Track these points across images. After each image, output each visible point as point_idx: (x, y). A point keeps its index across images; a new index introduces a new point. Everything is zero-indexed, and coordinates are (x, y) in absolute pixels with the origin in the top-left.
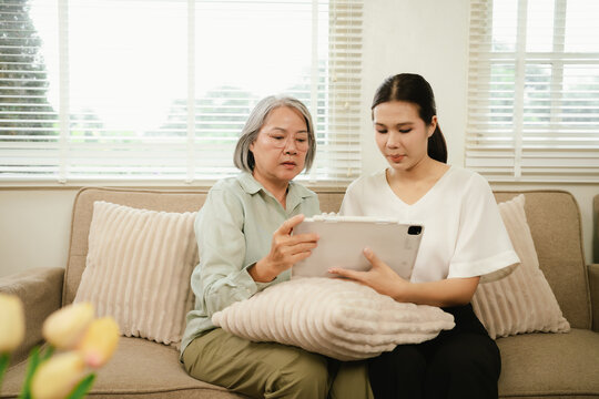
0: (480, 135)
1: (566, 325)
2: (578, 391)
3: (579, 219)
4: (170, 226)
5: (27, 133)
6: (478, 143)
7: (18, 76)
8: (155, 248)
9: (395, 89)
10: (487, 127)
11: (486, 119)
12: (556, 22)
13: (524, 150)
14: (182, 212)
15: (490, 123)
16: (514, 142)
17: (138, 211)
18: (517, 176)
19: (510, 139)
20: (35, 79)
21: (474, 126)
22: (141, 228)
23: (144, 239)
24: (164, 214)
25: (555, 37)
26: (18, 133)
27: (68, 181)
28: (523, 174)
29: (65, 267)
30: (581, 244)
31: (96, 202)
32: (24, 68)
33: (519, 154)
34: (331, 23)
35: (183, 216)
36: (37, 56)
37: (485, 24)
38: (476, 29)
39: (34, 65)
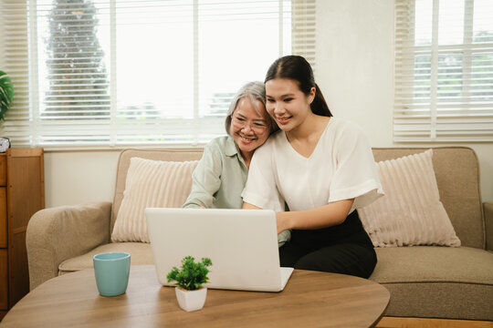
0: (406, 108)
1: (458, 241)
2: (444, 280)
3: (478, 167)
4: (174, 170)
5: (94, 114)
6: (404, 113)
7: (88, 77)
8: (163, 185)
9: (279, 69)
10: (412, 101)
11: (412, 96)
12: (466, 21)
13: (438, 118)
14: (183, 161)
15: (415, 98)
16: (430, 112)
17: (156, 162)
18: (433, 137)
19: (428, 110)
20: (100, 79)
21: (400, 101)
22: (156, 172)
23: (156, 180)
24: (172, 163)
25: (465, 33)
26: (88, 114)
27: (116, 145)
28: (438, 136)
29: (112, 201)
30: (479, 186)
31: (132, 159)
32: (92, 71)
33: (434, 121)
34: (293, 31)
35: (182, 164)
36: (101, 63)
37: (408, 26)
38: (401, 30)
39: (99, 69)
